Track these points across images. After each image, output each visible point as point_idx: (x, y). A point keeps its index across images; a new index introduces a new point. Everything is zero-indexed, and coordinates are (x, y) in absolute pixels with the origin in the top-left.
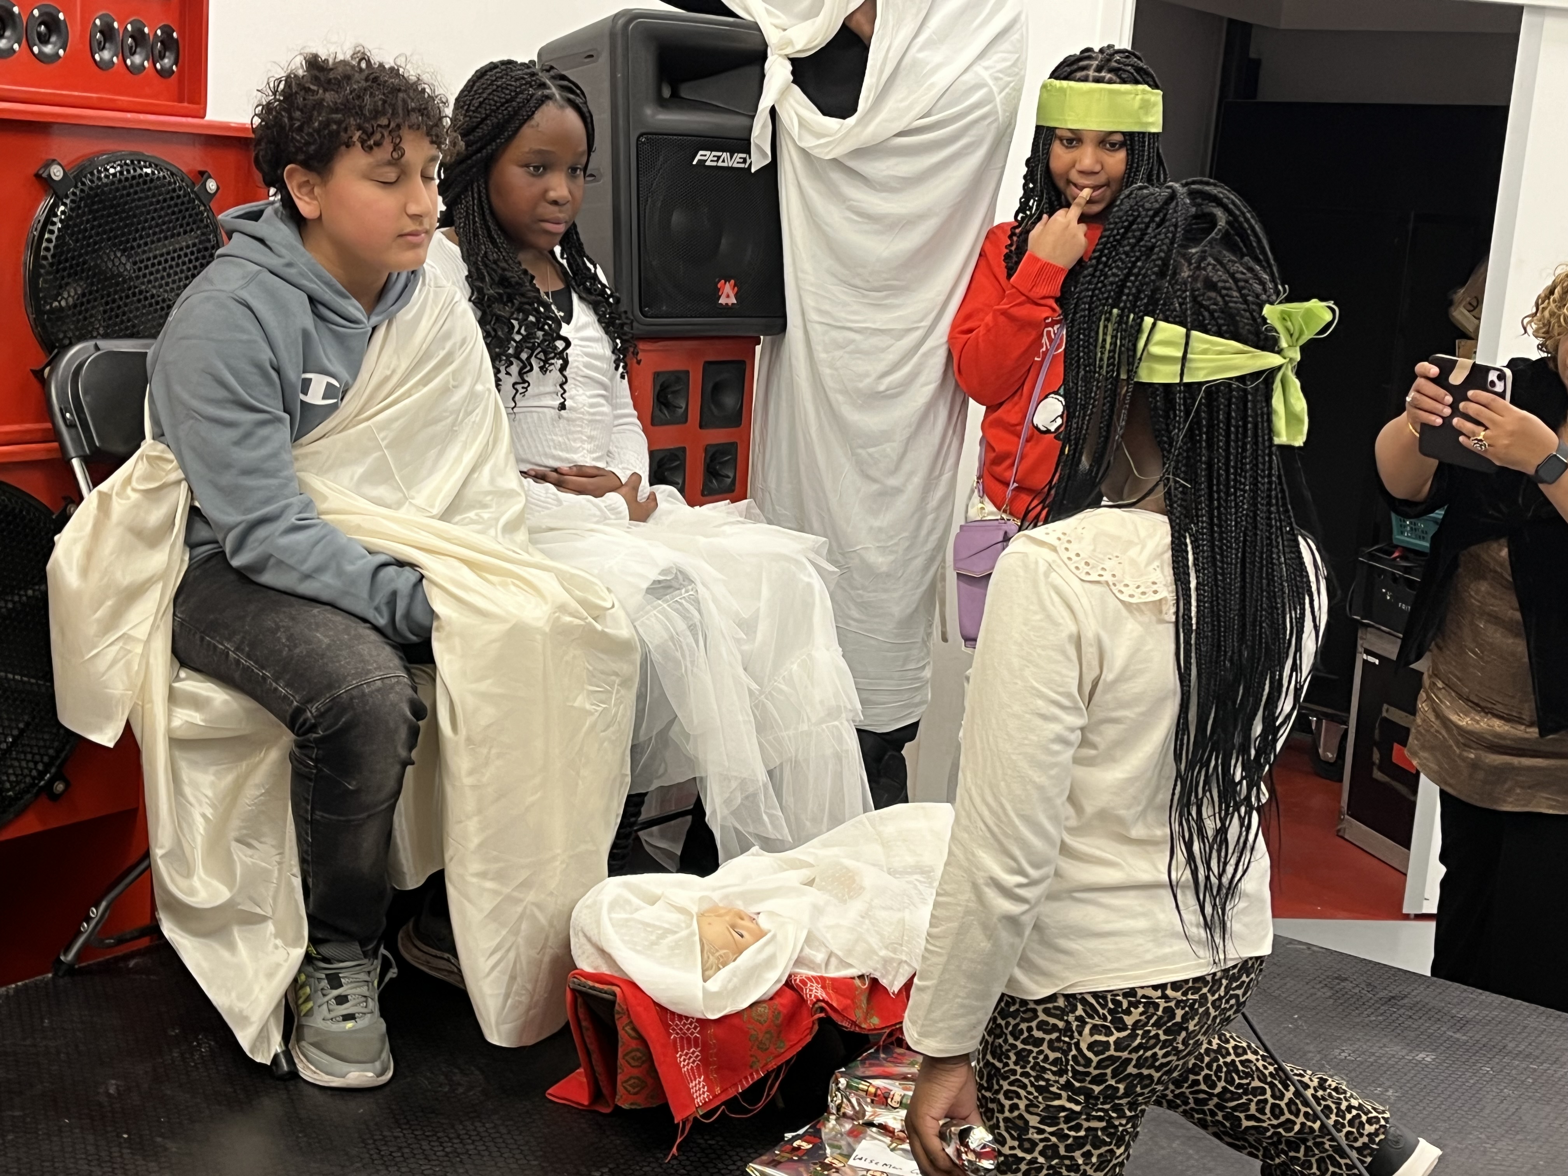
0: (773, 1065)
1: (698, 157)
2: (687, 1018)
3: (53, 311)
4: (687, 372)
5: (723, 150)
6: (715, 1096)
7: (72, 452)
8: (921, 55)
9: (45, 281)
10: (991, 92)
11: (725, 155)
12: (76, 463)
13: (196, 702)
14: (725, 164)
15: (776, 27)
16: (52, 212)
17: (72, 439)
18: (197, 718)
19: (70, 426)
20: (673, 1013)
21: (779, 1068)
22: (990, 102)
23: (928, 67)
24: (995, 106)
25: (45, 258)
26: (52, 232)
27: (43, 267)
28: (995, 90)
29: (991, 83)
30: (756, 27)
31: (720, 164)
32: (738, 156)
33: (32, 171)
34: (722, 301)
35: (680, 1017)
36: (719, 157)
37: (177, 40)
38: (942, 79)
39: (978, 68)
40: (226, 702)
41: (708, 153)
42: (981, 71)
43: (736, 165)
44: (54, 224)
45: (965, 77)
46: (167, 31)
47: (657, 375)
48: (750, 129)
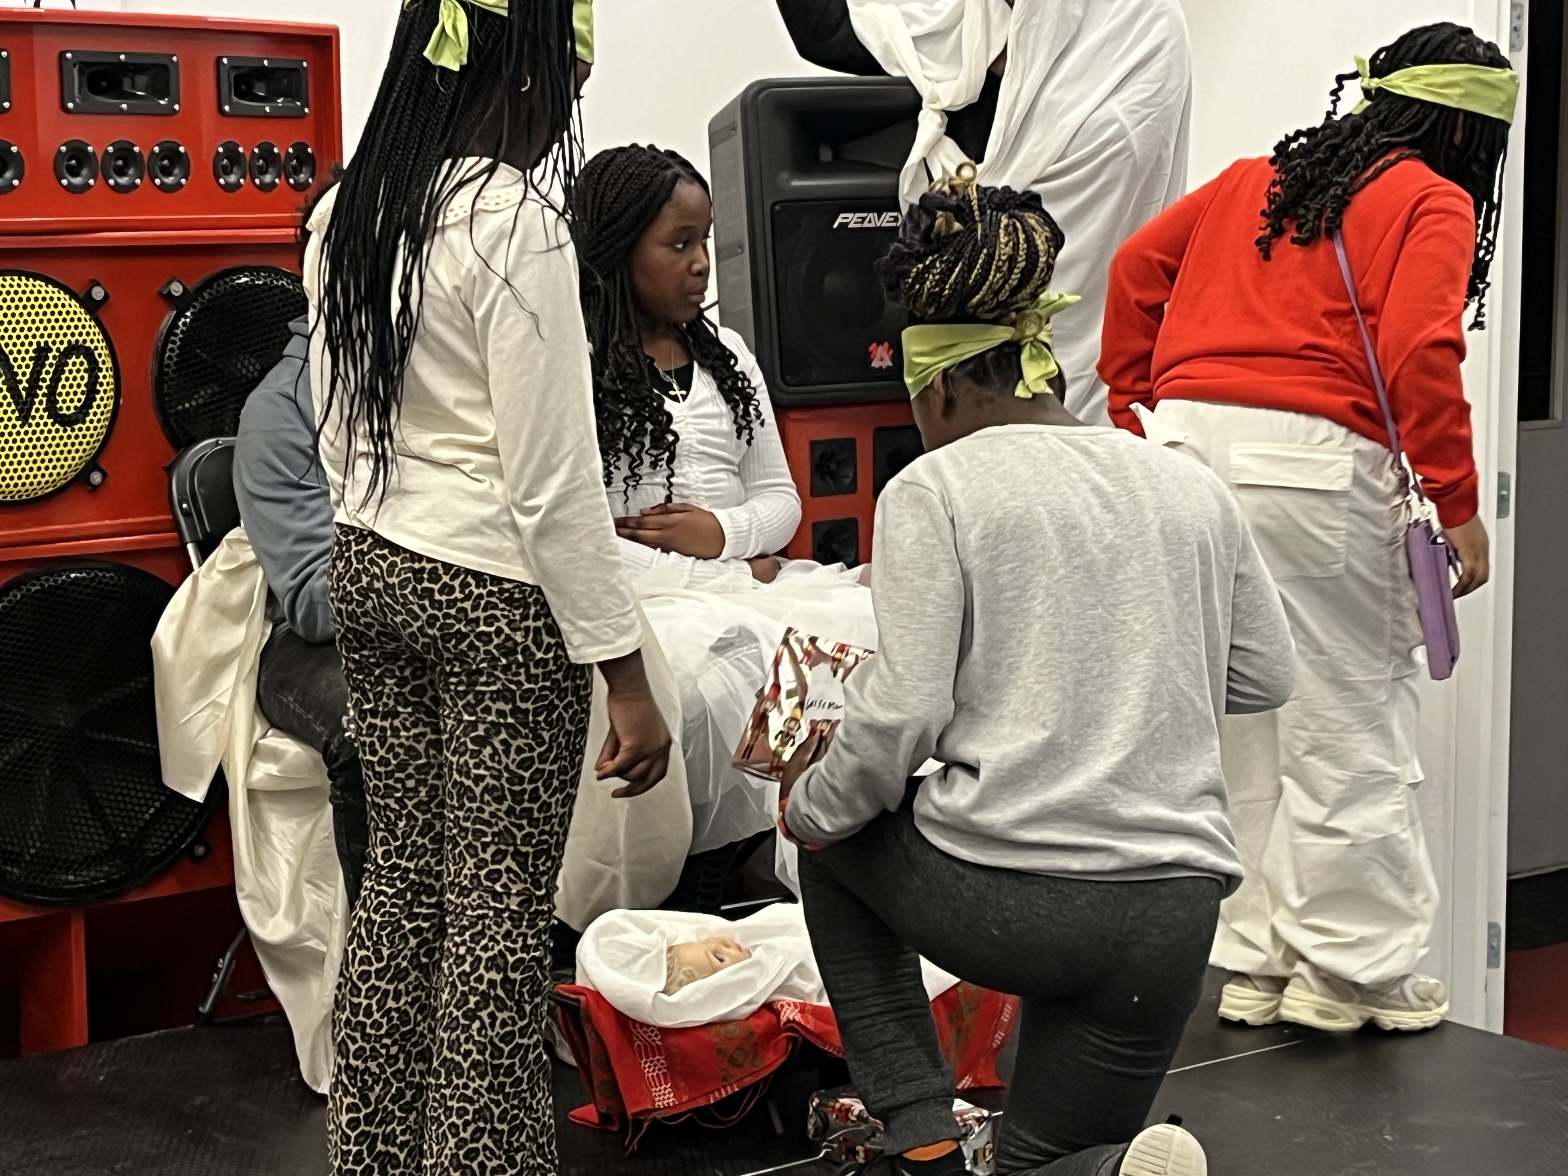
0: (747, 1081)
1: (839, 220)
2: (648, 1026)
3: (177, 413)
4: (853, 441)
5: (869, 211)
6: (681, 1103)
7: (188, 539)
8: (1055, 96)
9: (169, 387)
10: (1122, 126)
11: (872, 216)
12: (190, 547)
13: (275, 755)
14: (872, 225)
15: (929, 79)
16: (174, 325)
17: (188, 528)
18: (273, 769)
19: (187, 514)
20: (634, 1021)
21: (756, 1085)
22: (1123, 137)
23: (1061, 108)
24: (1129, 141)
25: (168, 366)
26: (174, 342)
27: (167, 374)
28: (1127, 123)
29: (1122, 117)
30: (906, 82)
31: (866, 224)
32: (888, 216)
33: (157, 288)
34: (875, 364)
35: (643, 1025)
36: (864, 219)
37: (312, 155)
38: (1072, 120)
39: (1112, 103)
40: (297, 754)
41: (850, 215)
42: (1115, 106)
43: (885, 225)
44: (176, 335)
45: (1096, 115)
46: (300, 148)
47: (814, 444)
48: (896, 187)
